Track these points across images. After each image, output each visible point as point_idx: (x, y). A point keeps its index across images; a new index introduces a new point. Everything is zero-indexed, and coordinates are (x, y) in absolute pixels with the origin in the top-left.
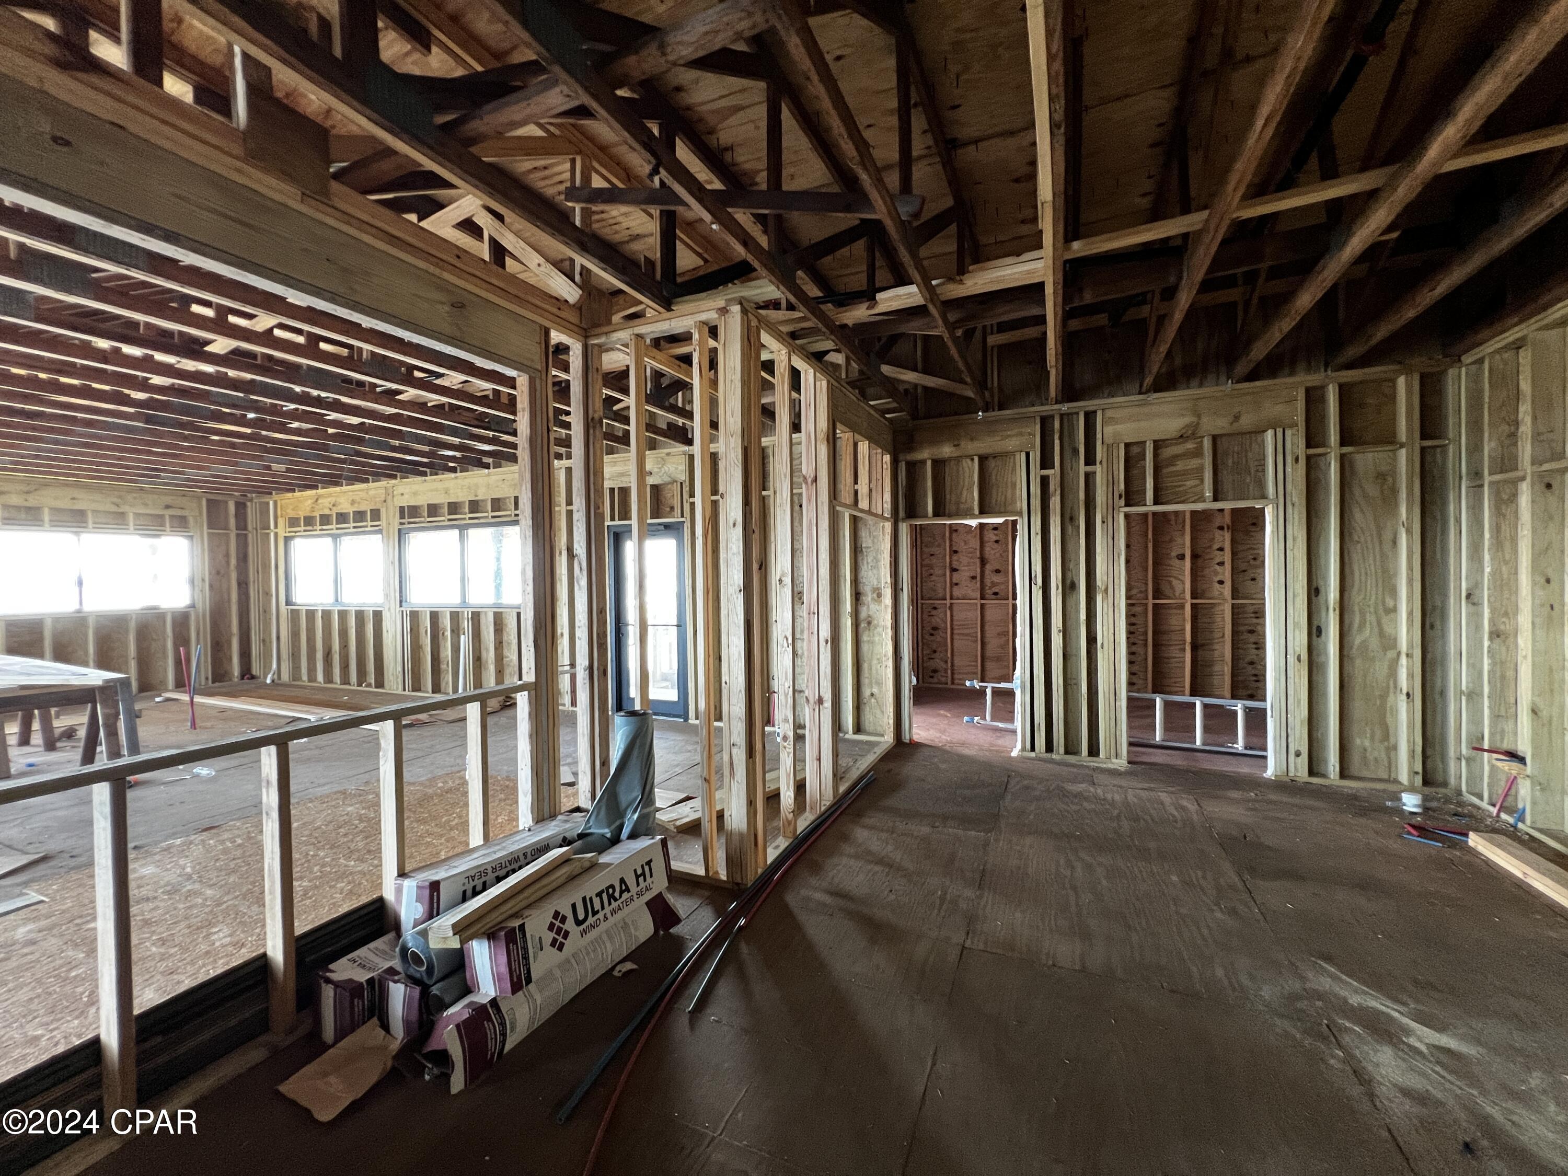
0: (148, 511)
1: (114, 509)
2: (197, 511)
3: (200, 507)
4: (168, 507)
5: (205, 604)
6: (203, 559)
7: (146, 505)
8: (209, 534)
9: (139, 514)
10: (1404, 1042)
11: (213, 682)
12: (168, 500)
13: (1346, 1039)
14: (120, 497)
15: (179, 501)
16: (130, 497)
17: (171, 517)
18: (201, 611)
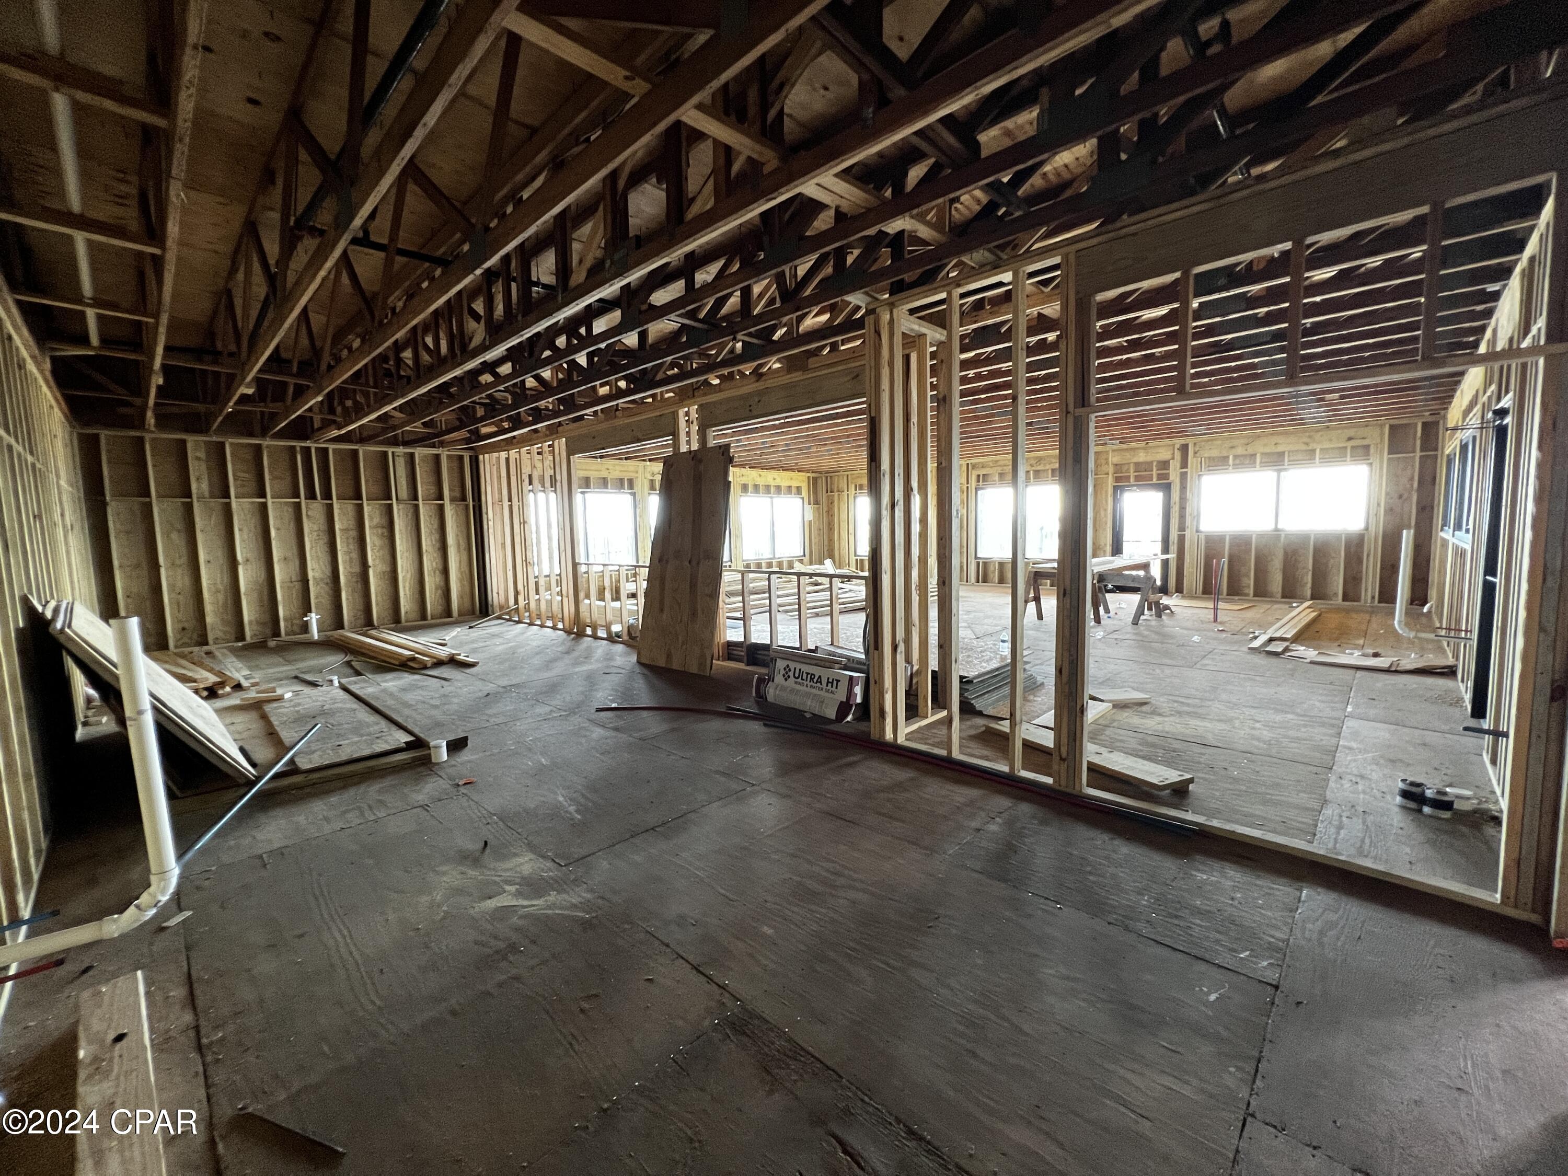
0: (1332, 446)
1: (1304, 447)
2: (1379, 437)
3: (1382, 434)
4: (1350, 439)
5: (1378, 529)
6: (1381, 485)
7: (1331, 440)
8: (1389, 459)
9: (1327, 449)
10: (517, 884)
11: (1380, 602)
12: (1351, 432)
13: (549, 864)
14: (1310, 437)
15: (1362, 432)
16: (1317, 436)
17: (1353, 447)
18: (1373, 534)
